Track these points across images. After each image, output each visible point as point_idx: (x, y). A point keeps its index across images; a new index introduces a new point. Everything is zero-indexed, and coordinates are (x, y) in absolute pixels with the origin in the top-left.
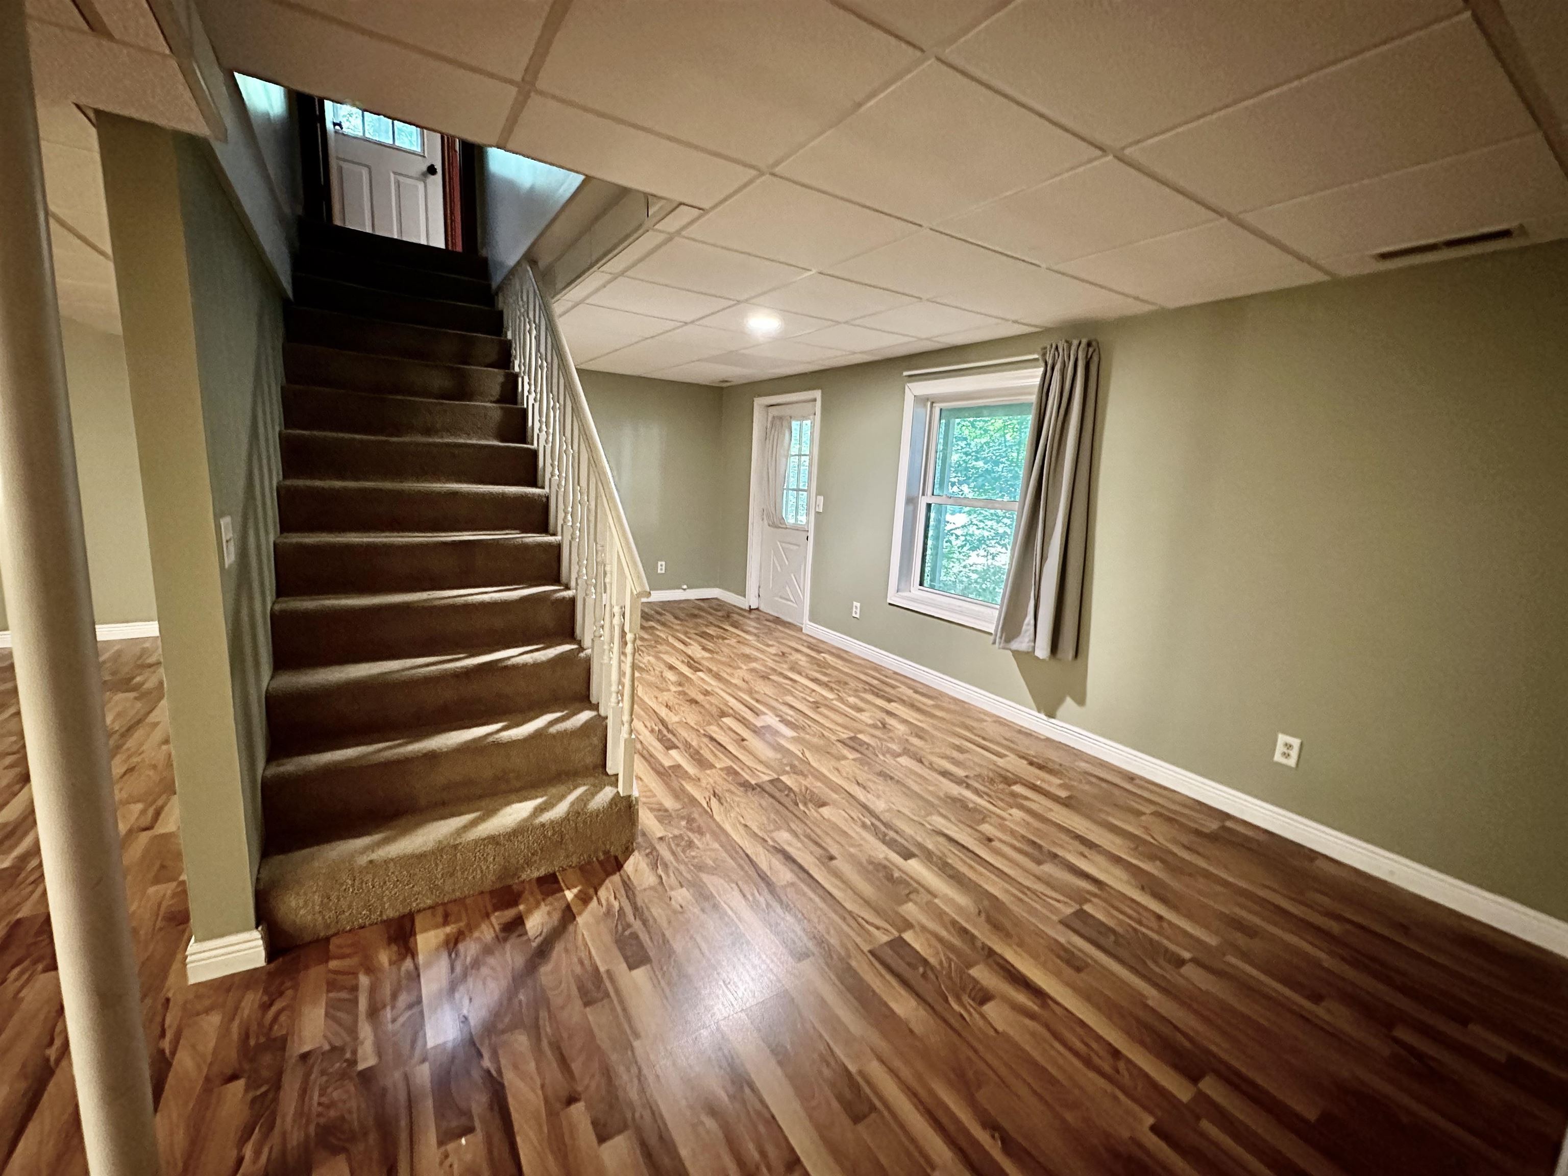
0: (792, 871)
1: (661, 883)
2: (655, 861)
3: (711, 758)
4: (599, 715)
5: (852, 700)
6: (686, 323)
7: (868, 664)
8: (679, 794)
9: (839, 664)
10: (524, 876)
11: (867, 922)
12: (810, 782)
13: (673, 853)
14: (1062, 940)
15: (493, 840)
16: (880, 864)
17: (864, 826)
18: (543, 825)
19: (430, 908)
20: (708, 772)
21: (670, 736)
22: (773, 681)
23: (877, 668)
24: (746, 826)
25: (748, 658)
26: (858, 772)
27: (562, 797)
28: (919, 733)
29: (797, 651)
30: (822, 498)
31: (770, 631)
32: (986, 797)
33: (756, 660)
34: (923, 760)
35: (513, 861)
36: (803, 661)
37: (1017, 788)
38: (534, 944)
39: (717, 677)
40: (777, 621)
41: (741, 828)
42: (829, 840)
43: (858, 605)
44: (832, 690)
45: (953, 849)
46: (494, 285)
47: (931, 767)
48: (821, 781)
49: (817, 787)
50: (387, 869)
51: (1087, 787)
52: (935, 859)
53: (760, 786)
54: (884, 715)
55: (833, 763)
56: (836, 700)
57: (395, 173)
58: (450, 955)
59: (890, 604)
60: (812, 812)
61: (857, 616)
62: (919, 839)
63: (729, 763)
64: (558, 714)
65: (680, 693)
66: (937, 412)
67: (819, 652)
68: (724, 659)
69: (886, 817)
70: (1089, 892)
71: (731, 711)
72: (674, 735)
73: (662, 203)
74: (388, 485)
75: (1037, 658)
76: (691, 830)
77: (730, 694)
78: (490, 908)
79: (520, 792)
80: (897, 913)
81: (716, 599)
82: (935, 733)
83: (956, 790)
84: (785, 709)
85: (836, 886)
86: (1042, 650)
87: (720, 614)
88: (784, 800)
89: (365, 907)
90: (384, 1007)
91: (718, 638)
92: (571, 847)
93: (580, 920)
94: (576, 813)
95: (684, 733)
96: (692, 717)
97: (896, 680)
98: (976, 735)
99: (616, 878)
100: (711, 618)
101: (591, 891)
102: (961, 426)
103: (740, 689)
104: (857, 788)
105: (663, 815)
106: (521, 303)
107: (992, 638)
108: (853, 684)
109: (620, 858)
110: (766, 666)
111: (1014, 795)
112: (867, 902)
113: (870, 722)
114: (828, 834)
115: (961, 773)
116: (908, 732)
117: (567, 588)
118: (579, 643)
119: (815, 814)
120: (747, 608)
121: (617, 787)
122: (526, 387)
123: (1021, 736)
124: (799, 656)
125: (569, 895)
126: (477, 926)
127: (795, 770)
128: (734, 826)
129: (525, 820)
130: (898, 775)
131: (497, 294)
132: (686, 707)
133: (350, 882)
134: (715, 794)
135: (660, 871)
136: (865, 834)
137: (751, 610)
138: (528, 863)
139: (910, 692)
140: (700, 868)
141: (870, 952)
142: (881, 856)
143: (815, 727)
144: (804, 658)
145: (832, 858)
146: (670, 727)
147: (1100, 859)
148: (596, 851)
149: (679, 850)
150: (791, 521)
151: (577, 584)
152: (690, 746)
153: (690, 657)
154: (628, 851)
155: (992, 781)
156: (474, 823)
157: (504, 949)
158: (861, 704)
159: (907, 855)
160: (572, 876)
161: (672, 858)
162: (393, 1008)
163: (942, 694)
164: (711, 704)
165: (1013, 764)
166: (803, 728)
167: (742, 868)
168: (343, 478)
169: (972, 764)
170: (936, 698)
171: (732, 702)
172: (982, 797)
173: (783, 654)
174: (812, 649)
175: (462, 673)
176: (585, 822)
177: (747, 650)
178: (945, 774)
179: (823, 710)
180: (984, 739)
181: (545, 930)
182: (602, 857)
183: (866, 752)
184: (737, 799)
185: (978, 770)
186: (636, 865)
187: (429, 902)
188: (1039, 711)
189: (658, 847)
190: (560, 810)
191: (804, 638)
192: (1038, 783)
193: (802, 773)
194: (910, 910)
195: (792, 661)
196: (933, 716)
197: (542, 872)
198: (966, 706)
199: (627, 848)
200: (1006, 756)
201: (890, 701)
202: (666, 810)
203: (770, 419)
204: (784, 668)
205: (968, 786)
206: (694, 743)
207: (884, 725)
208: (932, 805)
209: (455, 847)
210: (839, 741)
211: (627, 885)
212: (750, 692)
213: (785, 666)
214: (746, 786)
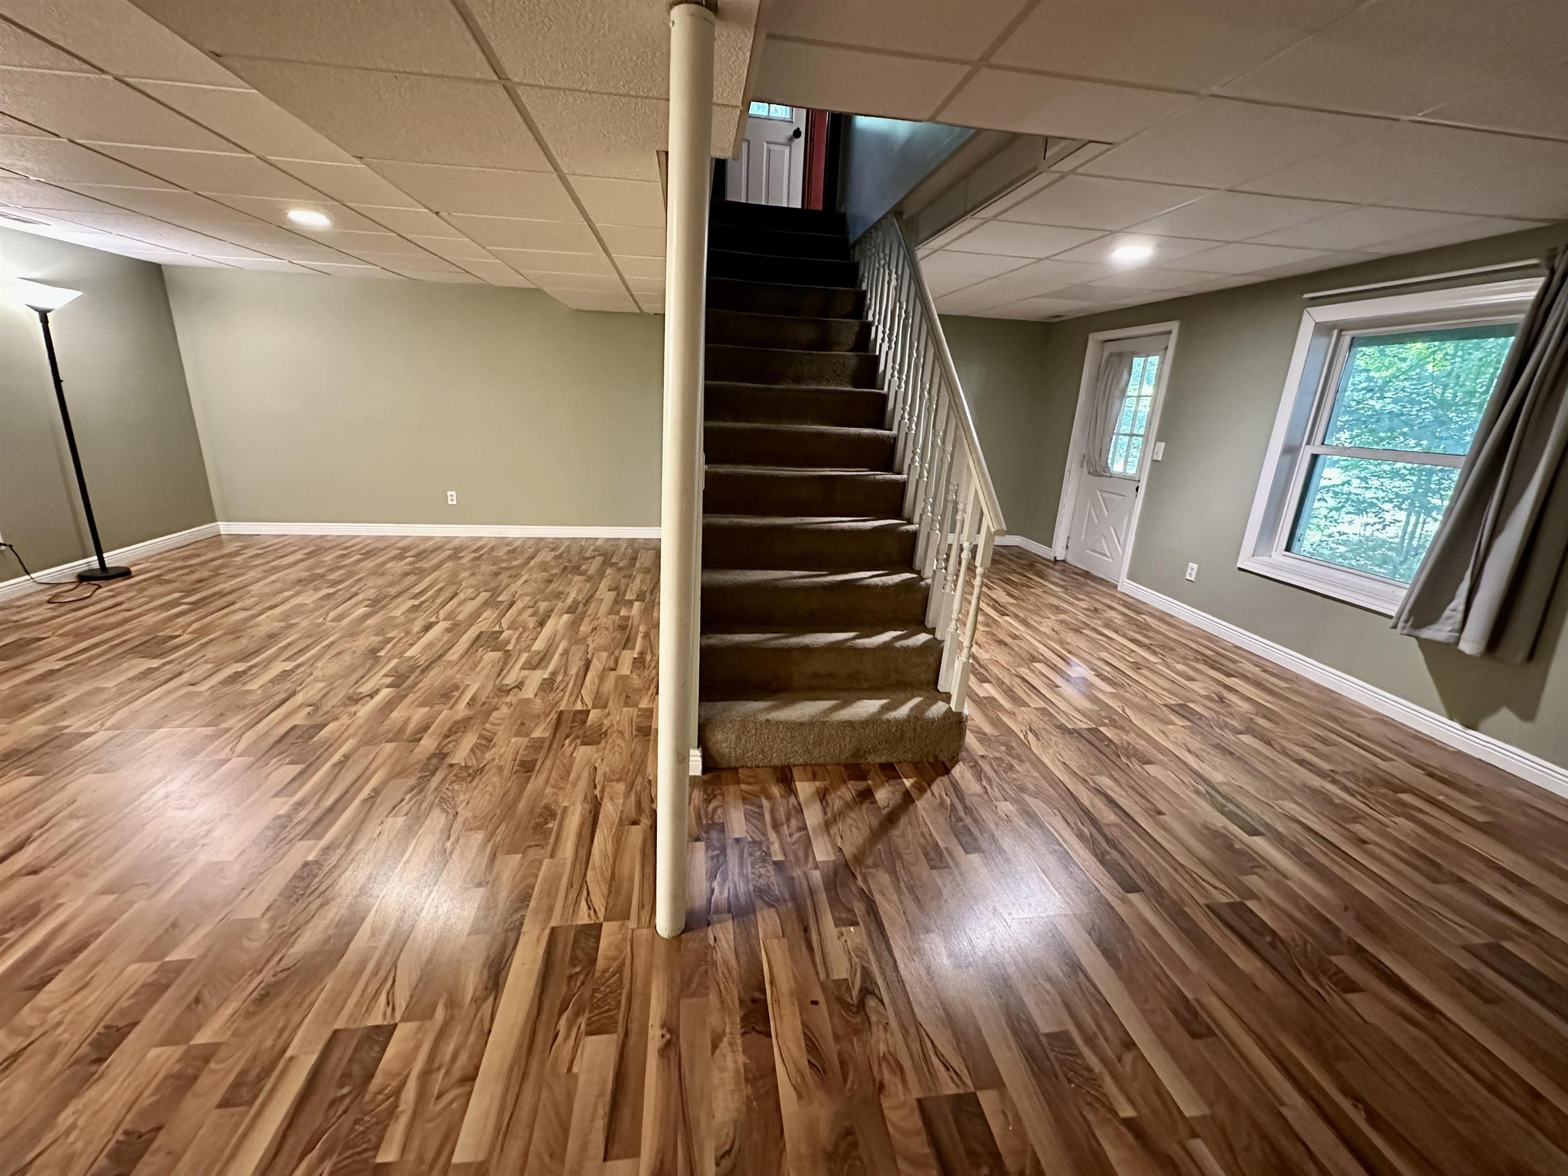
0: (1116, 814)
1: (986, 792)
2: (979, 774)
3: (1026, 698)
4: (935, 638)
5: (1180, 667)
6: (1040, 260)
7: (1202, 634)
8: (996, 723)
9: (1164, 628)
10: (869, 760)
11: (1203, 880)
12: (1131, 738)
13: (996, 771)
14: (1465, 966)
15: (850, 724)
16: (1216, 831)
17: (1197, 792)
18: (888, 721)
19: (802, 765)
20: (1023, 709)
21: (982, 671)
22: (1087, 635)
23: (1212, 638)
24: (1065, 764)
25: (1057, 609)
26: (1187, 738)
27: (903, 703)
28: (1269, 715)
29: (1112, 608)
30: (1163, 444)
31: (1079, 586)
32: (1358, 797)
33: (1065, 612)
34: (1273, 742)
35: (864, 745)
36: (1118, 619)
37: (1406, 797)
38: (885, 812)
39: (1024, 622)
40: (1087, 574)
41: (1059, 765)
42: (1156, 796)
43: (1195, 566)
44: (1155, 653)
45: (1309, 838)
46: (852, 239)
47: (1284, 752)
48: (1144, 740)
49: (1141, 744)
50: (778, 728)
51: (1523, 819)
52: (1287, 843)
53: (1077, 733)
54: (1221, 689)
55: (1159, 725)
56: (1160, 664)
57: (768, 143)
58: (822, 803)
59: (1240, 569)
60: (1135, 766)
61: (1192, 579)
62: (1269, 821)
63: (1042, 704)
64: (899, 633)
65: (988, 633)
66: (1346, 340)
67: (1139, 613)
68: (1031, 607)
69: (1225, 789)
70: (1510, 929)
71: (1041, 657)
72: (986, 670)
73: (1063, 143)
74: (773, 426)
75: (1462, 653)
76: (1010, 755)
77: (1039, 641)
78: (845, 776)
79: (871, 692)
80: (1240, 882)
81: (1017, 546)
82: (1288, 717)
83: (1316, 782)
84: (1100, 664)
85: (1164, 838)
86: (1471, 644)
87: (1023, 562)
88: (1103, 749)
89: (762, 752)
90: (782, 824)
91: (1022, 586)
92: (908, 745)
93: (919, 804)
94: (916, 715)
95: (995, 670)
96: (1003, 657)
97: (1238, 655)
98: (1347, 729)
99: (945, 779)
100: (1014, 566)
101: (925, 784)
102: (1365, 357)
103: (1049, 638)
104: (1188, 755)
105: (983, 737)
106: (882, 255)
107: (1391, 622)
108: (1181, 651)
109: (948, 764)
110: (1077, 620)
111: (1404, 804)
112: (1203, 863)
113: (1204, 693)
114: (1153, 789)
115: (1326, 766)
116: (1254, 711)
117: (910, 522)
118: (919, 572)
119: (1140, 769)
120: (1052, 559)
121: (949, 703)
122: (880, 335)
123: (1416, 742)
124: (1113, 614)
125: (908, 783)
126: (838, 787)
127: (1113, 724)
128: (1053, 761)
129: (874, 715)
130: (1239, 752)
131: (853, 247)
132: (995, 647)
133: (754, 731)
134: (1031, 730)
135: (984, 783)
136: (1201, 801)
137: (1056, 561)
138: (875, 750)
139: (1257, 670)
140: (1022, 789)
141: (1207, 906)
142: (1219, 825)
143: (1136, 687)
144: (1119, 617)
145: (1160, 813)
146: (981, 663)
147: (1535, 901)
148: (927, 755)
149: (1000, 769)
150: (1117, 467)
151: (921, 519)
152: (1003, 682)
153: (994, 600)
154: (954, 761)
155: (1369, 783)
156: (835, 709)
157: (860, 808)
158: (1191, 673)
159: (1255, 832)
160: (907, 768)
161: (995, 775)
162: (788, 827)
163: (1298, 676)
164: (1021, 647)
165: (1399, 769)
166: (1122, 686)
167: (1064, 799)
168: (737, 419)
169: (1340, 760)
170: (1292, 681)
171: (1043, 649)
172: (1354, 796)
173: (1096, 610)
174: (1129, 609)
175: (828, 586)
176: (922, 727)
177: (1055, 602)
178: (1302, 762)
179: (1144, 671)
180: (1359, 735)
181: (891, 805)
182: (931, 760)
183: (1197, 722)
184: (1053, 738)
185: (1350, 768)
186: (959, 771)
187: (802, 760)
188: (1451, 719)
189: (980, 763)
190: (903, 711)
191: (1118, 595)
192: (1441, 798)
193: (1122, 728)
194: (1253, 881)
195: (1106, 618)
196: (1287, 700)
197: (883, 760)
198: (1334, 695)
199: (953, 758)
200: (1393, 760)
201: (1229, 675)
202: (985, 734)
203: (1106, 355)
204: (1097, 624)
205: (1334, 782)
206: (1007, 681)
207: (1222, 699)
208: (1284, 790)
209: (824, 723)
210: (1165, 705)
211: (955, 785)
212: (1061, 642)
213: (1099, 622)
214: (1062, 728)
